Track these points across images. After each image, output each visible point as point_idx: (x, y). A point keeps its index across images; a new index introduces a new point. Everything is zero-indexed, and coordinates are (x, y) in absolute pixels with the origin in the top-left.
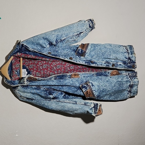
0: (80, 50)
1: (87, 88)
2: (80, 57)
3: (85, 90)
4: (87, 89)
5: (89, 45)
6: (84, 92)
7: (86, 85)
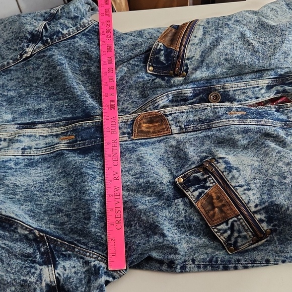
0: (160, 50)
1: (207, 184)
2: (168, 82)
3: (196, 193)
4: (206, 188)
5: (196, 27)
6: (193, 200)
7: (199, 175)
